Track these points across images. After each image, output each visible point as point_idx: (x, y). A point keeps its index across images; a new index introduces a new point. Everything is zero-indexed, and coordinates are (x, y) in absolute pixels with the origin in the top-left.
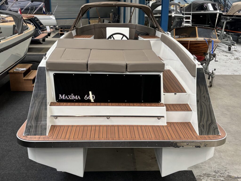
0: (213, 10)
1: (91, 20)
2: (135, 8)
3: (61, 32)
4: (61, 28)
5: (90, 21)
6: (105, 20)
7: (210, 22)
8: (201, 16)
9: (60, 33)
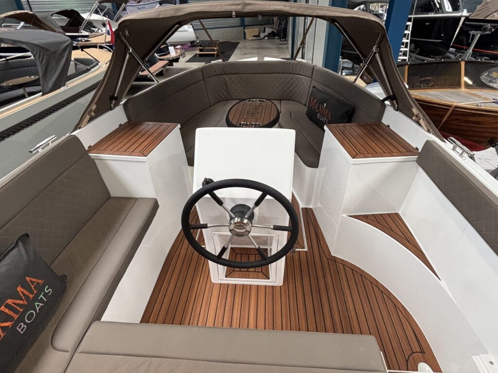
0: (450, 10)
1: (247, 29)
2: (315, 19)
3: (200, 51)
4: (201, 46)
5: (245, 30)
6: (267, 29)
7: (443, 35)
8: (427, 24)
9: (199, 54)
